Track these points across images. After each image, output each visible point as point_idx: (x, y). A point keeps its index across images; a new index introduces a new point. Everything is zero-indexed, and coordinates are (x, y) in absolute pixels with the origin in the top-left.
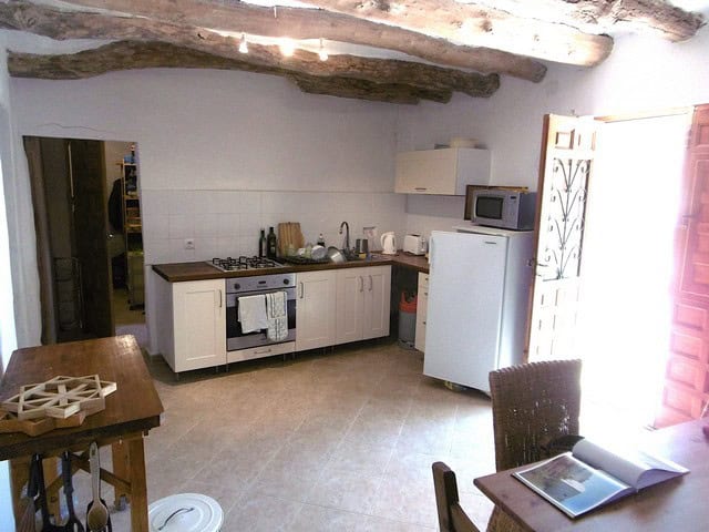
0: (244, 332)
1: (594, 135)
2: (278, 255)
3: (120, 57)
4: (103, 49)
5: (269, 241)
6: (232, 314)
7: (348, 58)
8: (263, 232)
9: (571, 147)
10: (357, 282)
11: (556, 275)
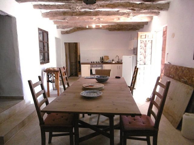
0: (93, 74)
1: (153, 35)
2: (104, 62)
3: (75, 30)
4: (73, 29)
5: (102, 59)
6: (91, 70)
7: (109, 25)
8: (101, 58)
9: (145, 38)
10: (116, 67)
11: (144, 64)
